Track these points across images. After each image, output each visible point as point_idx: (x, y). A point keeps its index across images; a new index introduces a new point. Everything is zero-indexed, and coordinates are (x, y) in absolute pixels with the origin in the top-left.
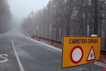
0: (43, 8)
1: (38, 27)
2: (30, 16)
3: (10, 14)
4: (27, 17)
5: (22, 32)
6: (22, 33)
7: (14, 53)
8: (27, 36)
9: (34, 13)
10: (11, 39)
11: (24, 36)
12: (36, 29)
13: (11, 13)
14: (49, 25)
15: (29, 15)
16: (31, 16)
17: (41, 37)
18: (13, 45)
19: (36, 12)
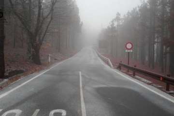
0: (140, 5)
1: (129, 46)
2: (113, 24)
3: (80, 23)
4: (108, 27)
5: (100, 54)
6: (99, 56)
7: (81, 107)
8: (107, 63)
9: (122, 17)
10: (80, 70)
11: (102, 63)
12: (126, 51)
13: (81, 21)
14: (154, 39)
15: (112, 22)
16: (116, 24)
17: (137, 68)
18: (81, 85)
19: (124, 16)
